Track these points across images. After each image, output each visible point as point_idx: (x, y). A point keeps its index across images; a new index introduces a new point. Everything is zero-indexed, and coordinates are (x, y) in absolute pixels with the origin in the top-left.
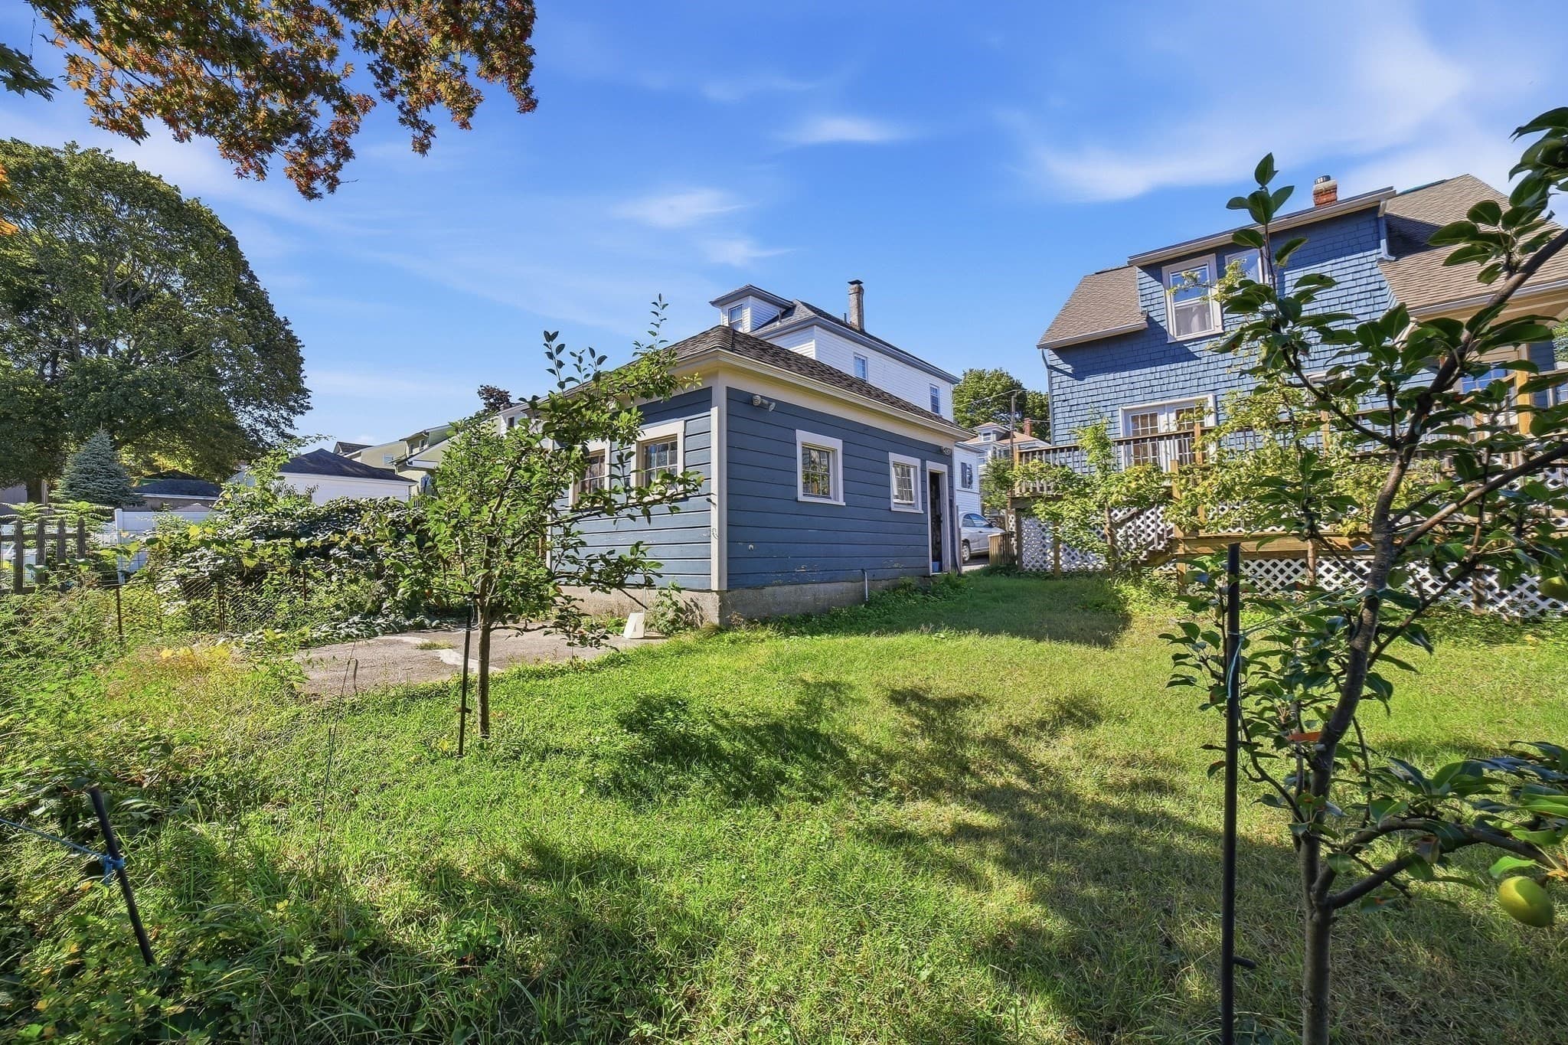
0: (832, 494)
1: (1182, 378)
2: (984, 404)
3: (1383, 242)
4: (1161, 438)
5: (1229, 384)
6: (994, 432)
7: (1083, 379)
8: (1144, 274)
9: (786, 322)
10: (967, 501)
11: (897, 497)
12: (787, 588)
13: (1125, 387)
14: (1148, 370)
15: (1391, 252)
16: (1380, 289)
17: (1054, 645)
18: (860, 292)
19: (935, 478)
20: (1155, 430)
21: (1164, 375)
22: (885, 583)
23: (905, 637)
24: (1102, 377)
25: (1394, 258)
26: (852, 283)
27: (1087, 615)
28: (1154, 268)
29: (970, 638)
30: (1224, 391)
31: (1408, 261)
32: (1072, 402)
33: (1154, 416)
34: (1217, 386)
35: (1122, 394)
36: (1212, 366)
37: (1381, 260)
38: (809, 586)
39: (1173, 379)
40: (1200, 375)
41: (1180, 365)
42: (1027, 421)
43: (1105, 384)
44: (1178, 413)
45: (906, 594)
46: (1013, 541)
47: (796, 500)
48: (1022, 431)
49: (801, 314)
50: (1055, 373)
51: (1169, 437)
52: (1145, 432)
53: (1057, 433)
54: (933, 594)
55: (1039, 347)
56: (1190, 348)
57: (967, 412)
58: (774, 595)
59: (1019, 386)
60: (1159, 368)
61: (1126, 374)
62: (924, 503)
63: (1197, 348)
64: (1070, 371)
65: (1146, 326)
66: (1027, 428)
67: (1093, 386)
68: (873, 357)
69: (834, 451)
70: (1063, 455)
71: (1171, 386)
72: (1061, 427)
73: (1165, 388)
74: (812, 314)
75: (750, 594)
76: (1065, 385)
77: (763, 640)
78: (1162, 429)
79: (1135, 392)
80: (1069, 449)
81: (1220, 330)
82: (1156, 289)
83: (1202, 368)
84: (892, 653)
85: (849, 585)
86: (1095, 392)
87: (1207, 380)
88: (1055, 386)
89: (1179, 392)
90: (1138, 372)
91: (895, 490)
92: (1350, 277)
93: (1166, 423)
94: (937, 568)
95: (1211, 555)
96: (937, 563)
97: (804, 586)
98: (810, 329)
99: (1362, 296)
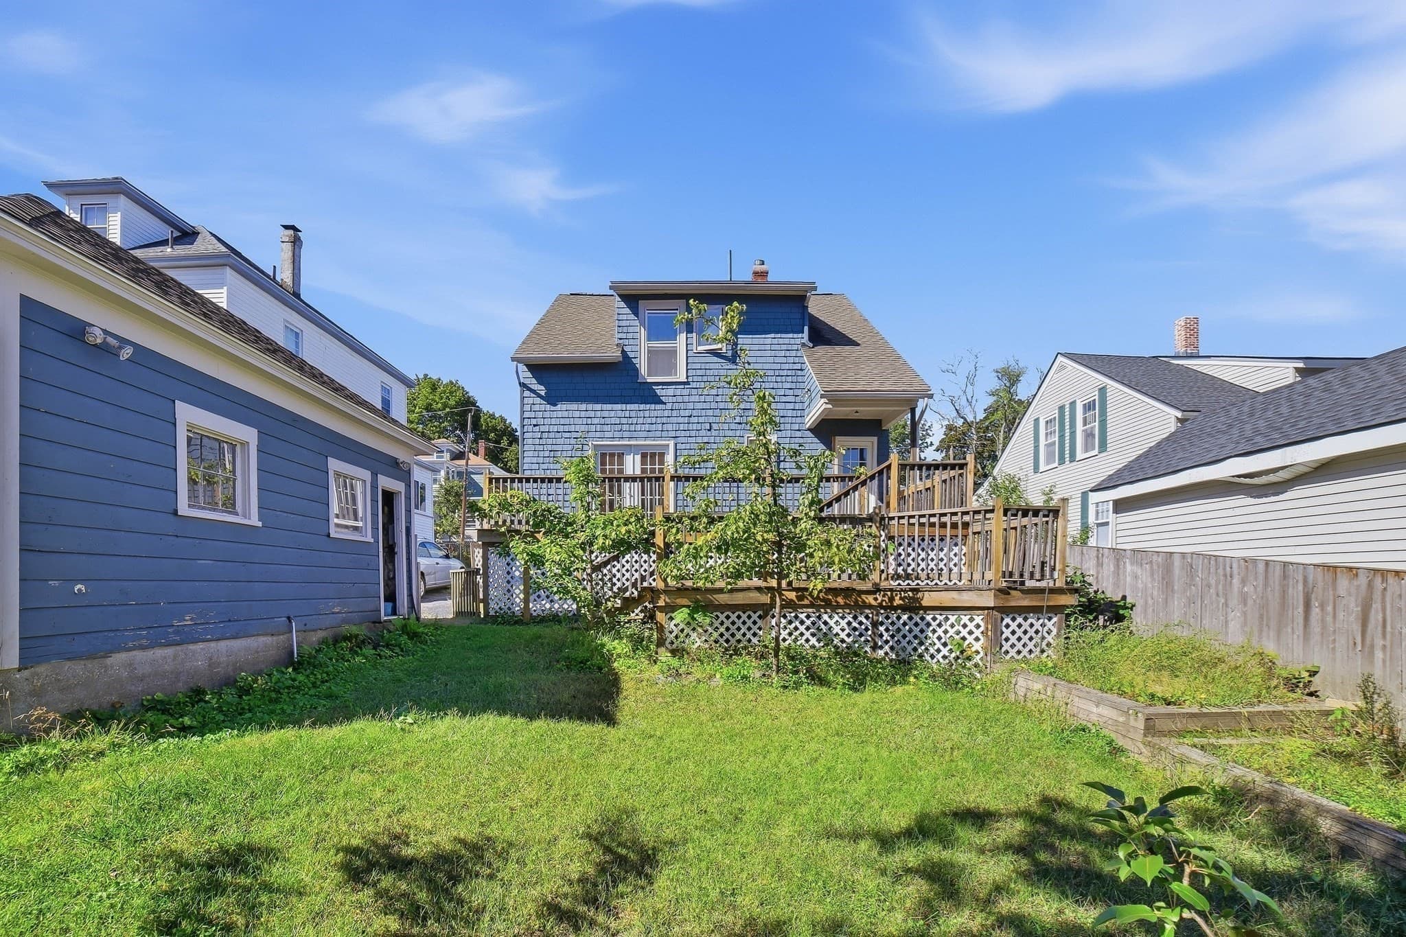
0: (239, 507)
1: (649, 421)
2: (435, 417)
3: (806, 328)
4: (627, 479)
5: (687, 433)
6: (448, 450)
7: (555, 405)
8: (622, 304)
9: (181, 250)
10: (424, 526)
11: (337, 516)
12: (159, 653)
13: (596, 421)
14: (619, 407)
15: (810, 339)
16: (801, 370)
17: (552, 724)
18: (296, 242)
19: (389, 497)
20: (620, 471)
21: (633, 414)
22: (321, 634)
23: (358, 725)
24: (574, 406)
25: (811, 345)
26: (286, 227)
27: (572, 674)
28: (633, 298)
29: (448, 719)
30: (683, 440)
31: (821, 350)
32: (543, 428)
33: (621, 456)
34: (678, 434)
35: (593, 428)
36: (675, 414)
37: (803, 345)
38: (201, 645)
39: (640, 421)
40: (664, 420)
41: (648, 406)
42: (482, 444)
43: (577, 414)
44: (644, 456)
45: (351, 649)
46: (480, 579)
47: (175, 513)
48: (477, 454)
49: (203, 245)
50: (527, 393)
51: (634, 479)
52: (612, 471)
53: (526, 460)
54: (387, 646)
55: (513, 359)
56: (658, 392)
57: (418, 423)
58: (130, 665)
59: (474, 404)
60: (629, 407)
61: (598, 407)
62: (374, 528)
63: (663, 392)
64: (543, 393)
65: (621, 359)
66: (482, 451)
67: (565, 414)
68: (310, 332)
69: (244, 444)
70: (544, 485)
71: (638, 427)
72: (531, 454)
73: (632, 428)
74: (224, 249)
75: (75, 670)
76: (536, 408)
77: (102, 754)
78: (629, 471)
79: (606, 428)
80: (550, 480)
81: (683, 379)
82: (632, 323)
83: (666, 413)
84: (340, 760)
85: (268, 640)
86: (567, 421)
87: (670, 427)
88: (527, 408)
89: (644, 434)
90: (609, 407)
91: (335, 508)
92: (783, 353)
93: (632, 465)
94: (390, 610)
95: (688, 607)
96: (390, 605)
97: (191, 647)
98: (219, 270)
99: (789, 373)
